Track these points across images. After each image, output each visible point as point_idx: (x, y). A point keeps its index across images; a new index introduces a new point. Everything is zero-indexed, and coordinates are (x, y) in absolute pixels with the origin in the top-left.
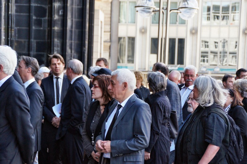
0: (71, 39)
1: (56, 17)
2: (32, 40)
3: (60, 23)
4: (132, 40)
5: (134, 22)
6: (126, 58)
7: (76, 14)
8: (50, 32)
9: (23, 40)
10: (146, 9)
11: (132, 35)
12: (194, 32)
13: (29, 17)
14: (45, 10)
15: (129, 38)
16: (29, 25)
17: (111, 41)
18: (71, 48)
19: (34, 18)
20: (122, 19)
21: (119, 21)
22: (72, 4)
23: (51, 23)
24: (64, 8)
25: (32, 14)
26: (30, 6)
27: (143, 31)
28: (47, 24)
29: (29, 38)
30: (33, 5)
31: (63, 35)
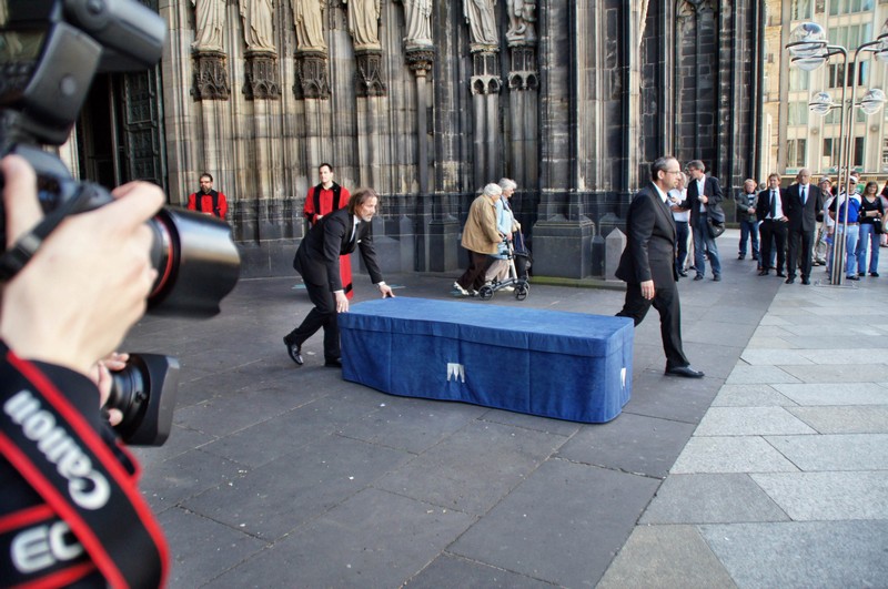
0: (738, 144)
1: (722, 123)
2: (698, 148)
3: (726, 129)
4: (802, 142)
5: (804, 123)
6: (795, 162)
7: (742, 118)
8: (716, 139)
9: (689, 149)
10: (822, 106)
11: (802, 137)
12: (875, 129)
13: (695, 126)
14: (710, 117)
15: (799, 140)
16: (695, 134)
17: (779, 145)
18: (738, 154)
19: (700, 126)
20: (791, 121)
21: (788, 123)
22: (739, 108)
23: (717, 129)
24: (731, 113)
25: (698, 122)
26: (696, 115)
27: (815, 132)
28: (712, 131)
29: (695, 145)
30: (699, 113)
31: (729, 140)
